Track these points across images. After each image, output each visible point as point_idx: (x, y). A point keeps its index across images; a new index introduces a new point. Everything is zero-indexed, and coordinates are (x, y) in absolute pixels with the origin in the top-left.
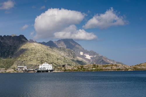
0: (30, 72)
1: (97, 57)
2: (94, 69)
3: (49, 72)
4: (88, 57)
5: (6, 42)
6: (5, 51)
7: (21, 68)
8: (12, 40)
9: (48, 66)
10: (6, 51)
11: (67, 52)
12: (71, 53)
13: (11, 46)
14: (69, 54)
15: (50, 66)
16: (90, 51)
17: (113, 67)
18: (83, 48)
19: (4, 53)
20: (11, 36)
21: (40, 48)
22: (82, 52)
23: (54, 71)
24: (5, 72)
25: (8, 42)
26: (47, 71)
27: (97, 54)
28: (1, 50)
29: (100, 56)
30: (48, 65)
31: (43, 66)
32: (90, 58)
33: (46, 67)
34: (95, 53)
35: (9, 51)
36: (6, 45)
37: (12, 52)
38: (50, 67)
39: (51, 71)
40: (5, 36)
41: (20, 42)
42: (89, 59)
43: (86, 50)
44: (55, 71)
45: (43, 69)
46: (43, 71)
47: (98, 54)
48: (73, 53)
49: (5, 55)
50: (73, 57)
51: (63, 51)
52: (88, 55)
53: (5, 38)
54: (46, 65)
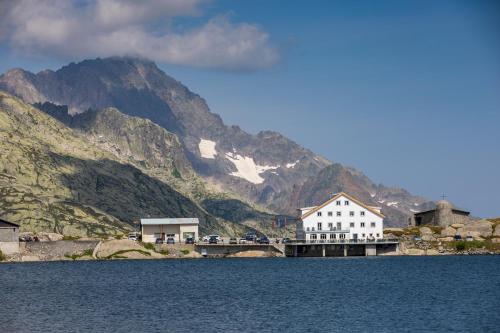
0: (240, 254)
1: (299, 169)
3: (371, 252)
4: (248, 170)
7: (160, 231)
9: (357, 219)
11: (132, 137)
12: (161, 146)
14: (147, 152)
15: (370, 217)
16: (261, 135)
18: (217, 116)
22: (211, 139)
24: (90, 252)
26: (358, 249)
27: (304, 156)
29: (321, 167)
30: (357, 213)
31: (325, 220)
32: (260, 181)
33: (345, 226)
34: (292, 145)
38: (368, 224)
39: (380, 247)
42: (253, 185)
43: (236, 129)
45: (333, 236)
46: (336, 250)
47: (311, 154)
48: (168, 143)
50: (169, 172)
51: (112, 135)
52: (249, 161)
54: (345, 210)
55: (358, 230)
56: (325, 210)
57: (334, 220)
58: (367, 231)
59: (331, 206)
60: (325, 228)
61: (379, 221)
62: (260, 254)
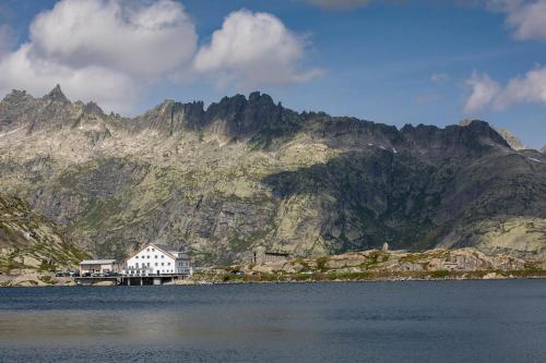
0: (99, 284)
3: (157, 282)
5: (413, 152)
6: (408, 193)
7: (92, 267)
8: (436, 145)
9: (159, 260)
10: (412, 193)
13: (432, 170)
15: (167, 259)
19: (403, 199)
20: (433, 128)
25: (423, 152)
26: (149, 280)
28: (390, 188)
31: (140, 262)
33: (152, 265)
35: (422, 190)
36: (413, 168)
37: (434, 195)
40: (408, 128)
41: (473, 152)
45: (144, 272)
46: (135, 281)
49: (405, 208)
53: (409, 138)
54: (152, 254)
55: (160, 268)
56: (140, 255)
57: (146, 261)
58: (166, 267)
59: (144, 252)
60: (140, 266)
61: (173, 262)
62: (109, 283)
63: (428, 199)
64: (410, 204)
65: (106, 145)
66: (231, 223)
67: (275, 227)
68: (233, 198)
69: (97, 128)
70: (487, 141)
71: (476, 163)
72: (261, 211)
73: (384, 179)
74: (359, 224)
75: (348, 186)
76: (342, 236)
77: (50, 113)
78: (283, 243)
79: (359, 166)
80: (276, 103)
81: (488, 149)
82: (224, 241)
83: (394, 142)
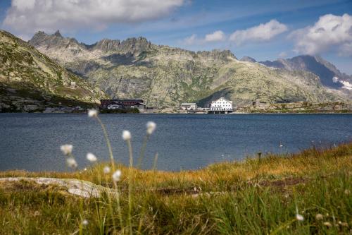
0: (197, 113)
2: (303, 109)
3: (226, 113)
5: (201, 61)
7: (186, 106)
9: (225, 104)
10: (201, 77)
11: (306, 77)
13: (209, 69)
15: (228, 104)
17: (337, 106)
21: (256, 71)
23: (233, 113)
24: (160, 112)
25: (205, 61)
26: (223, 112)
28: (193, 75)
33: (222, 106)
36: (202, 67)
37: (210, 78)
39: (229, 112)
40: (199, 52)
41: (224, 62)
44: (237, 112)
45: (218, 109)
46: (217, 112)
49: (199, 83)
51: (300, 77)
53: (199, 56)
54: (222, 102)
55: (225, 107)
57: (219, 104)
58: (228, 107)
59: (219, 101)
60: (217, 106)
61: (231, 105)
63: (208, 79)
64: (201, 81)
65: (80, 55)
66: (134, 87)
67: (151, 89)
68: (134, 77)
69: (76, 48)
70: (230, 58)
71: (226, 66)
72: (145, 83)
73: (191, 71)
74: (183, 89)
75: (177, 74)
76: (176, 93)
77: (56, 42)
78: (154, 95)
79: (182, 67)
80: (148, 41)
81: (230, 60)
82: (131, 94)
83: (194, 57)
